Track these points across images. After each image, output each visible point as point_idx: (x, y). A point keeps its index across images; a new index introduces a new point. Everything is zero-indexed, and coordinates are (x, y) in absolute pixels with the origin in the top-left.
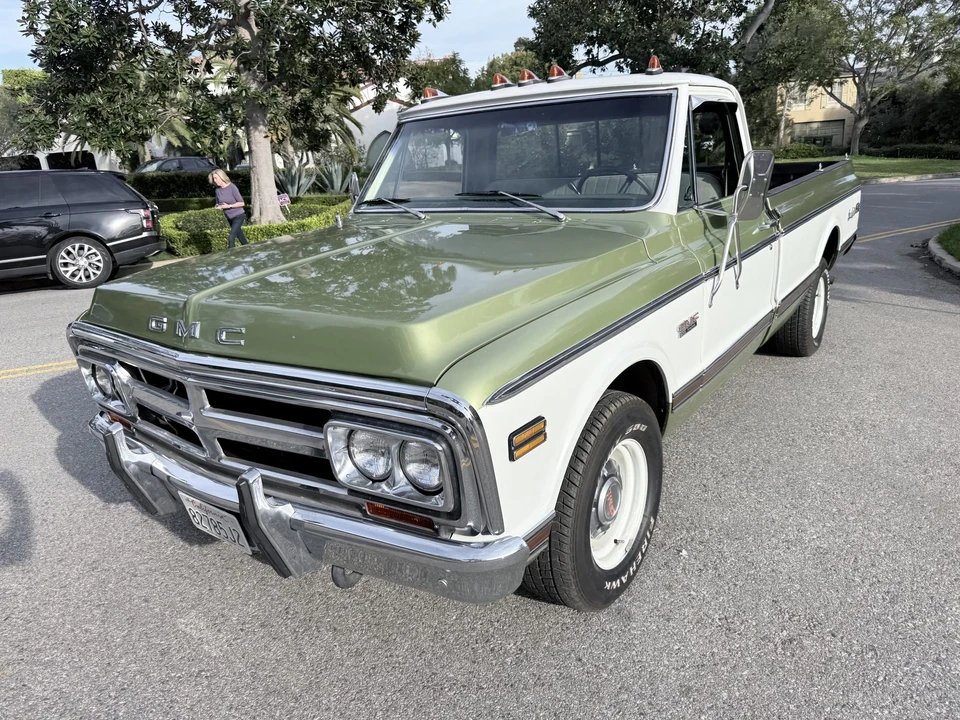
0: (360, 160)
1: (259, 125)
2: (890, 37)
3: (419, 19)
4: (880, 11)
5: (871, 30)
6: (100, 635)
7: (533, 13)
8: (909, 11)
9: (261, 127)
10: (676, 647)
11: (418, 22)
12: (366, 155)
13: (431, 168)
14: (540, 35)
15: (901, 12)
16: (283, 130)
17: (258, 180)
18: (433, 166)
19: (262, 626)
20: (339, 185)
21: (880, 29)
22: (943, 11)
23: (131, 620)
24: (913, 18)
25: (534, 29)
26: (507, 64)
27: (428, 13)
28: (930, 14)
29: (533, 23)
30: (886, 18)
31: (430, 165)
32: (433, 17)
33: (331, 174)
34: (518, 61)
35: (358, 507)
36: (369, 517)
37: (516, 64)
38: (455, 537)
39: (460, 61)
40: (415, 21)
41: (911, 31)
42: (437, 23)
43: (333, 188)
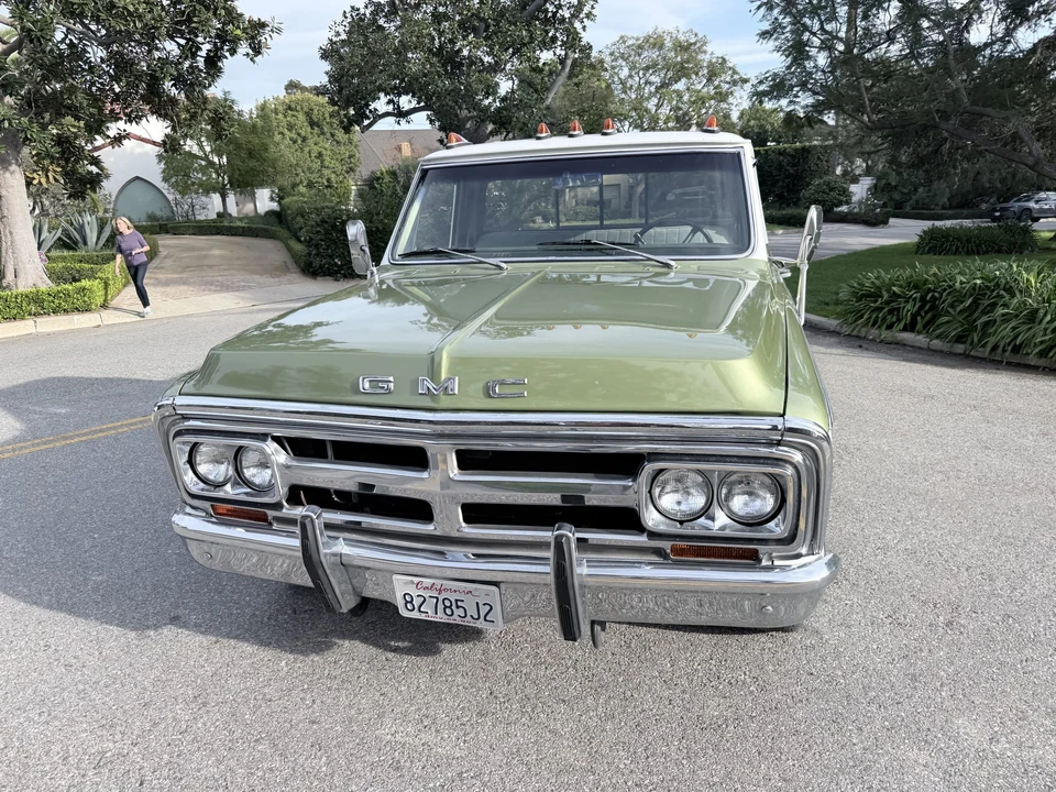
0: (106, 211)
1: (10, 164)
2: (658, 106)
3: (233, 52)
4: (647, 83)
5: (641, 99)
6: (293, 769)
7: (325, 55)
8: (671, 85)
9: (14, 167)
10: (875, 647)
11: (232, 55)
12: (112, 206)
13: (202, 221)
14: (333, 78)
15: (664, 85)
16: (55, 171)
17: (11, 233)
18: (202, 218)
19: (480, 714)
20: (94, 240)
21: (648, 99)
22: (699, 87)
23: (317, 745)
24: (674, 91)
25: (327, 73)
26: (280, 108)
27: (244, 48)
28: (688, 89)
29: (326, 66)
30: (653, 89)
31: (198, 218)
32: (251, 52)
33: (82, 226)
34: (293, 106)
35: (659, 552)
36: (672, 560)
37: (290, 108)
38: (777, 563)
39: (233, 101)
40: (227, 54)
41: (675, 102)
42: (255, 59)
43: (85, 243)
